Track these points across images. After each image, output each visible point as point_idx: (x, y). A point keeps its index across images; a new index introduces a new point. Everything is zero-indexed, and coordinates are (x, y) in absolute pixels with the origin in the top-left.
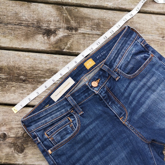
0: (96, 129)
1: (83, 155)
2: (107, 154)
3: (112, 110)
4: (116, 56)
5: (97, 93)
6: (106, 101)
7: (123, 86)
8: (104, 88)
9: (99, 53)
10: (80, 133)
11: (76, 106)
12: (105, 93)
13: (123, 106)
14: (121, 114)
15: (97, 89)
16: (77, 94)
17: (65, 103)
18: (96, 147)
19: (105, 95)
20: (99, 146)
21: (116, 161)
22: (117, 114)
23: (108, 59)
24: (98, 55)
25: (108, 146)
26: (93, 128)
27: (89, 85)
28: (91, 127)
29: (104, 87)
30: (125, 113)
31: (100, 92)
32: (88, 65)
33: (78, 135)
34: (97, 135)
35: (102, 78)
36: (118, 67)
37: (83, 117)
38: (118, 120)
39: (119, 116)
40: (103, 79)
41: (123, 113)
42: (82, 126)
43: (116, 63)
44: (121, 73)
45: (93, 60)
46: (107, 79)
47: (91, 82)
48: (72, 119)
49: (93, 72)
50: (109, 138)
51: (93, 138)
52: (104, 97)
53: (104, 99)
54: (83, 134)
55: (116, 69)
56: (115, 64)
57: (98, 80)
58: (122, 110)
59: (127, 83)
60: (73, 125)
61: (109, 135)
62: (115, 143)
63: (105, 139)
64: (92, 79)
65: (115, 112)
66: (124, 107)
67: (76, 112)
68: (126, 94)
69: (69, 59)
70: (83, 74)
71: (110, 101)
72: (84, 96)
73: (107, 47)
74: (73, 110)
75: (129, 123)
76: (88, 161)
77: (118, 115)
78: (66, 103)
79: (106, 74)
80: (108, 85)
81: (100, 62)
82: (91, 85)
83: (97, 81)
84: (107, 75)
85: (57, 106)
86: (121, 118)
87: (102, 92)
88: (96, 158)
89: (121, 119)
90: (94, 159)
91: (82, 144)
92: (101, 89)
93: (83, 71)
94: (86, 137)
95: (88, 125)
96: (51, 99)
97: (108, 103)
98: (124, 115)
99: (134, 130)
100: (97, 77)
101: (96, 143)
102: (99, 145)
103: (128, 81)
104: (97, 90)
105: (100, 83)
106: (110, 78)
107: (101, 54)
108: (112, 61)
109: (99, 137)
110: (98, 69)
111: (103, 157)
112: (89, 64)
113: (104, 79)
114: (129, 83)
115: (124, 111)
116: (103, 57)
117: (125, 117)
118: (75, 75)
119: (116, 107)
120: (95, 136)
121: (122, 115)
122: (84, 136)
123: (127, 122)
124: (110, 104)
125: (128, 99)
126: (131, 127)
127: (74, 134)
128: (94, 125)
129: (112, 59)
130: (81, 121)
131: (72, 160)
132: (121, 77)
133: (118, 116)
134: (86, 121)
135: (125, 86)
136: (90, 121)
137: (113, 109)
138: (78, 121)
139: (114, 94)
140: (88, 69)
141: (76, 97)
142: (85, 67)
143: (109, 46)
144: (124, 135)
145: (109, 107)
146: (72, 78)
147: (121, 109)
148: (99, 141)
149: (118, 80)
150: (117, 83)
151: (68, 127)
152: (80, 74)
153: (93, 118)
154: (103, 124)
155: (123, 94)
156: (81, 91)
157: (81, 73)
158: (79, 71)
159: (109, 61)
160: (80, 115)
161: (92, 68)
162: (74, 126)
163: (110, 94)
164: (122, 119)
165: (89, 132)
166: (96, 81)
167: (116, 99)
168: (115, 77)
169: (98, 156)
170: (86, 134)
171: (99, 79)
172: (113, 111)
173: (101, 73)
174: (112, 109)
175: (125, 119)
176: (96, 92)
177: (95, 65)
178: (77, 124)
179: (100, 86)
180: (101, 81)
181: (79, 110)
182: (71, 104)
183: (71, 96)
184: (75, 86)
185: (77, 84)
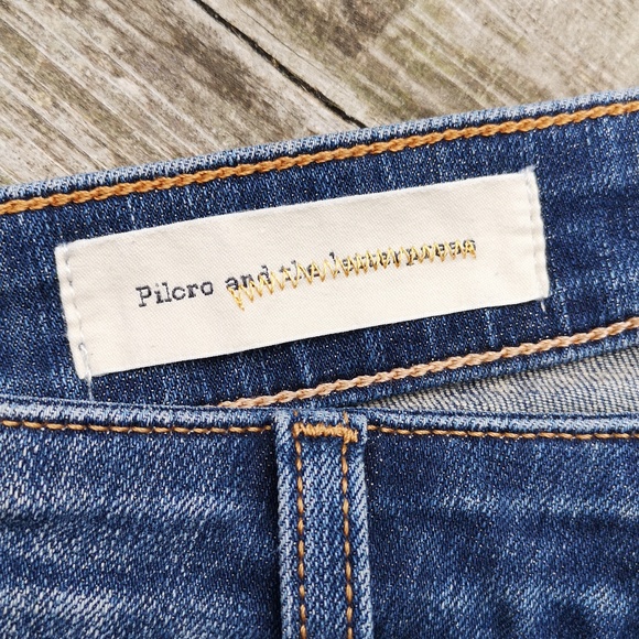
16: (471, 502)
141: (423, 517)
146: (555, 211)
156: (559, 505)
182: (287, 595)
183: (369, 452)
184: (513, 351)
185: (567, 341)
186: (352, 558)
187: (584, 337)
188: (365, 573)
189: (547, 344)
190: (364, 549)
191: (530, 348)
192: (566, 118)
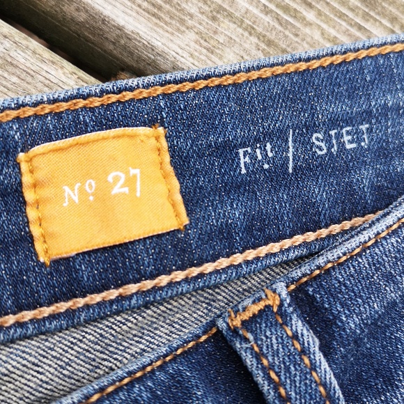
9: (282, 117)
24: (268, 136)
81: (249, 229)
107: (304, 142)
112: (91, 185)
116: (320, 192)
142: (13, 197)
177: (164, 251)
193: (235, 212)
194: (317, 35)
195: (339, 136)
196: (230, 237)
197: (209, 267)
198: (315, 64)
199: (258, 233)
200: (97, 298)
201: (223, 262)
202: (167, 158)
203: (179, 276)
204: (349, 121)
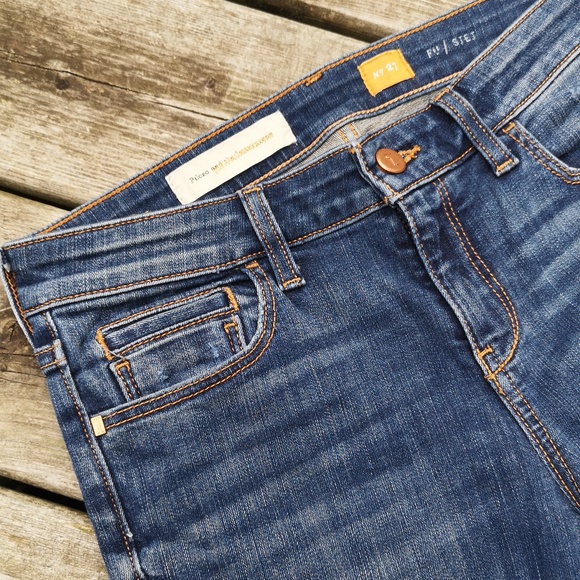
0: (344, 376)
1: (253, 484)
2: (374, 507)
3: (450, 302)
4: (518, 67)
5: (393, 200)
6: (430, 254)
7: (524, 206)
8: (433, 190)
9: (439, 37)
10: (262, 372)
11: (274, 244)
12: (431, 213)
13: (503, 297)
14: (487, 329)
15: (397, 183)
16: (295, 193)
17: (228, 218)
18: (326, 460)
19: (430, 225)
20: (341, 462)
21: (409, 551)
22: (469, 324)
23: (478, 71)
24: (436, 44)
25: (385, 469)
26: (332, 366)
27: (363, 153)
28: (325, 357)
29: (430, 187)
30: (508, 334)
31: (410, 199)
32: (376, 75)
33: (248, 377)
34: (345, 405)
35: (429, 147)
36: (517, 118)
37: (297, 304)
38: (464, 357)
39: (474, 336)
40: (434, 152)
41: (499, 332)
42: (280, 343)
43: (514, 98)
44: (526, 143)
45: (408, 59)
46: (451, 157)
47: (375, 144)
48: (244, 300)
49: (393, 112)
50: (399, 434)
51: (318, 413)
52: (421, 230)
53: (420, 238)
54: (275, 378)
55: (507, 125)
56: (507, 99)
57: (412, 152)
58: (497, 317)
59: (549, 201)
60: (239, 328)
61: (400, 418)
62: (422, 464)
63: (377, 432)
64: (384, 139)
65: (463, 313)
66: (507, 302)
67: (270, 272)
68: (529, 249)
69: (291, 34)
70: (342, 110)
71: (444, 258)
72: (327, 206)
73: (486, 19)
74: (258, 259)
75: (520, 384)
76: (270, 519)
77: (471, 330)
78: (234, 222)
79: (455, 136)
80: (452, 183)
81: (436, 73)
82: (371, 159)
83: (404, 153)
84: (458, 141)
85: (187, 220)
86: (481, 350)
87: (418, 202)
88: (313, 516)
89: (479, 356)
90: (300, 513)
91: (258, 426)
92: (418, 189)
93: (346, 98)
94: (288, 396)
95: (314, 346)
96: (168, 189)
97: (436, 265)
98: (502, 341)
99: (535, 428)
100: (409, 137)
101: (329, 442)
102: (342, 452)
103: (558, 194)
104: (397, 187)
105: (418, 162)
106: (470, 158)
107: (449, 42)
108: (493, 81)
109: (348, 416)
110: (421, 105)
111: (348, 520)
112: (381, 71)
113: (440, 156)
114: (560, 205)
115: (502, 323)
116: (459, 58)
117: (503, 351)
118: (305, 109)
119: (469, 291)
120: (334, 404)
121: (490, 337)
122: (280, 392)
123: (511, 374)
124: (443, 269)
125: (535, 275)
126: (521, 404)
127: (235, 368)
128: (341, 351)
129: (497, 75)
130: (284, 319)
131: (191, 490)
132: (525, 164)
133: (469, 337)
134: (308, 327)
135: (535, 212)
136: (326, 330)
137: (453, 299)
138: (269, 314)
139: (470, 233)
140: (373, 93)
141: (286, 202)
142: (359, 80)
143: (497, 18)
144: (480, 437)
145: (437, 283)
146: (289, 119)
147: (489, 308)
148: (344, 435)
149: (507, 173)
150: (500, 187)
151: (213, 330)
152: (330, 109)
153: (345, 322)
154: (387, 361)
155: (513, 245)
156: (319, 184)
157: (337, 105)
158: (329, 93)
159: (479, 79)
160: (284, 292)
161: (394, 90)
162: (241, 332)
163: (454, 228)
164: (484, 357)
165: (306, 379)
166: (401, 153)
167: (474, 259)
168: (497, 156)
169: (322, 507)
170: (293, 384)
171: (417, 148)
172: (454, 307)
173: (432, 123)
174: (447, 297)
175: (501, 358)
176: (389, 192)
177: (409, 84)
178: (260, 325)
179: (413, 176)
180: (422, 158)
181: (286, 268)
182: (256, 230)
183: (265, 192)
184: (293, 158)
185: (306, 150)
186: (268, 215)
187: (310, 147)
188: (273, 217)
189: (302, 152)
190: (270, 211)
191: (298, 156)
192: (282, 95)
193: (430, 69)
194: (449, 7)
195: (463, 38)
196: (430, 78)
197: (425, 87)
198: (448, 16)
199: (439, 74)
200: (391, 102)
201: (429, 85)
202: (403, 58)
203: (416, 91)
204: (465, 32)
